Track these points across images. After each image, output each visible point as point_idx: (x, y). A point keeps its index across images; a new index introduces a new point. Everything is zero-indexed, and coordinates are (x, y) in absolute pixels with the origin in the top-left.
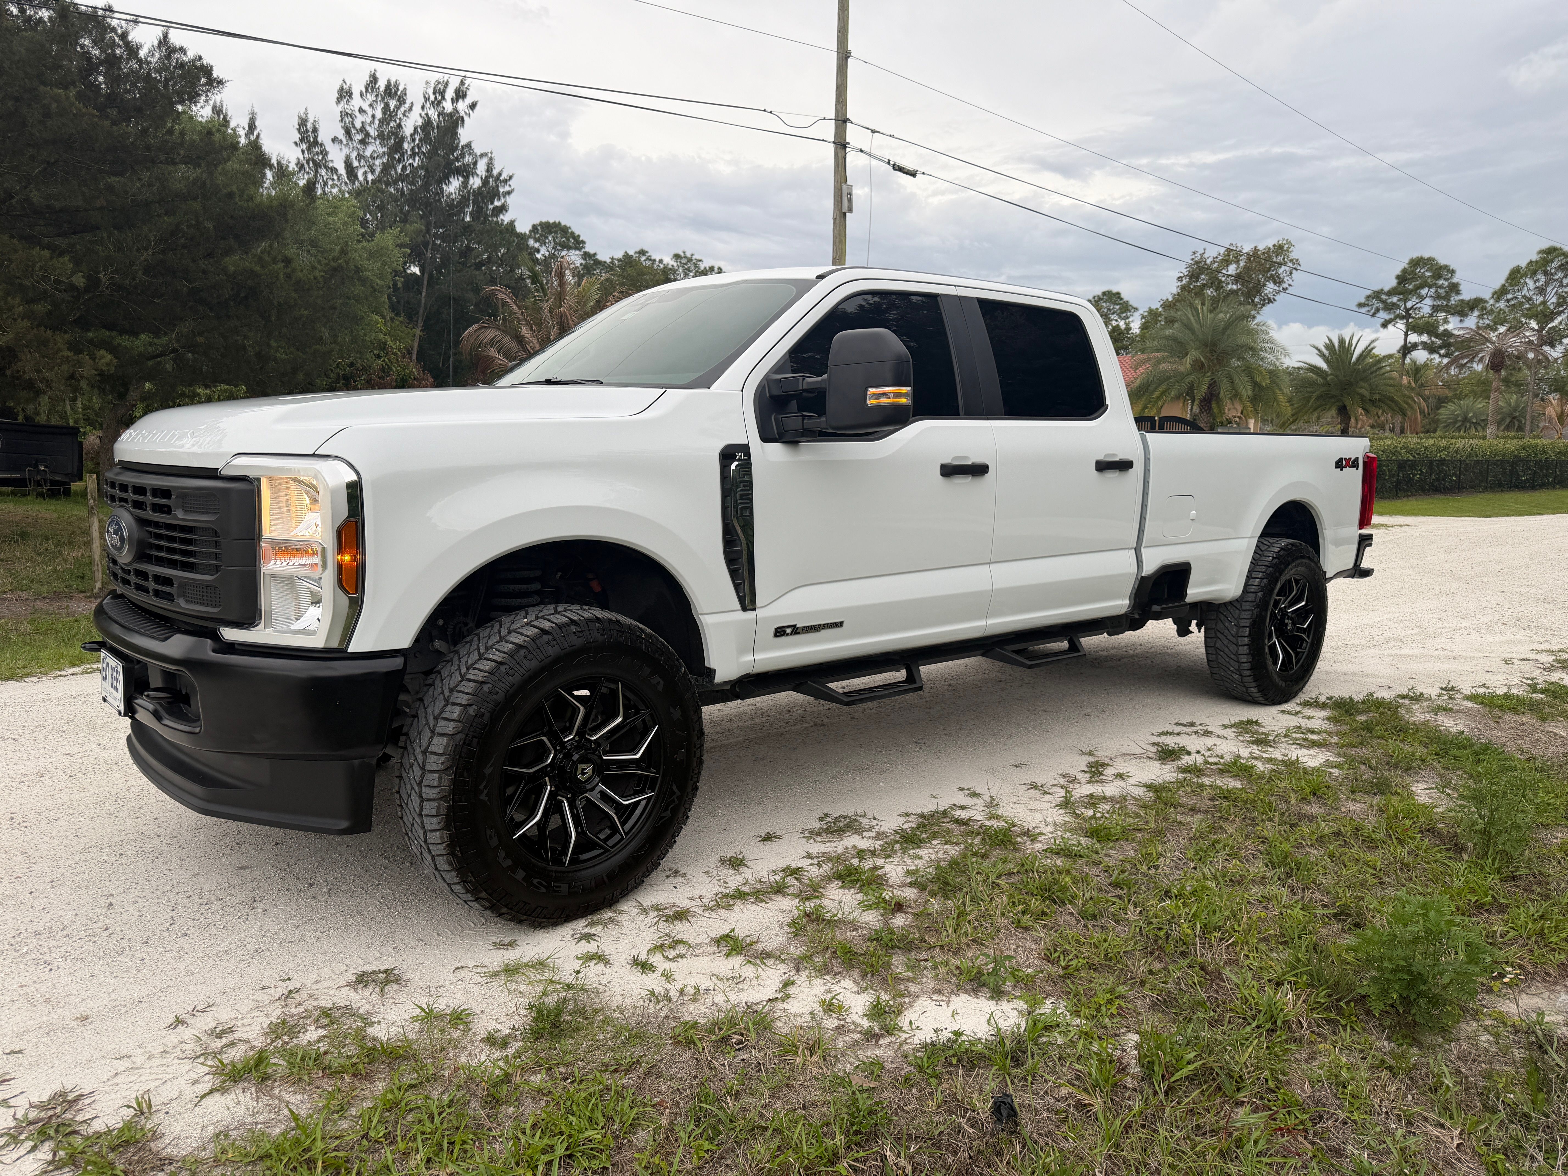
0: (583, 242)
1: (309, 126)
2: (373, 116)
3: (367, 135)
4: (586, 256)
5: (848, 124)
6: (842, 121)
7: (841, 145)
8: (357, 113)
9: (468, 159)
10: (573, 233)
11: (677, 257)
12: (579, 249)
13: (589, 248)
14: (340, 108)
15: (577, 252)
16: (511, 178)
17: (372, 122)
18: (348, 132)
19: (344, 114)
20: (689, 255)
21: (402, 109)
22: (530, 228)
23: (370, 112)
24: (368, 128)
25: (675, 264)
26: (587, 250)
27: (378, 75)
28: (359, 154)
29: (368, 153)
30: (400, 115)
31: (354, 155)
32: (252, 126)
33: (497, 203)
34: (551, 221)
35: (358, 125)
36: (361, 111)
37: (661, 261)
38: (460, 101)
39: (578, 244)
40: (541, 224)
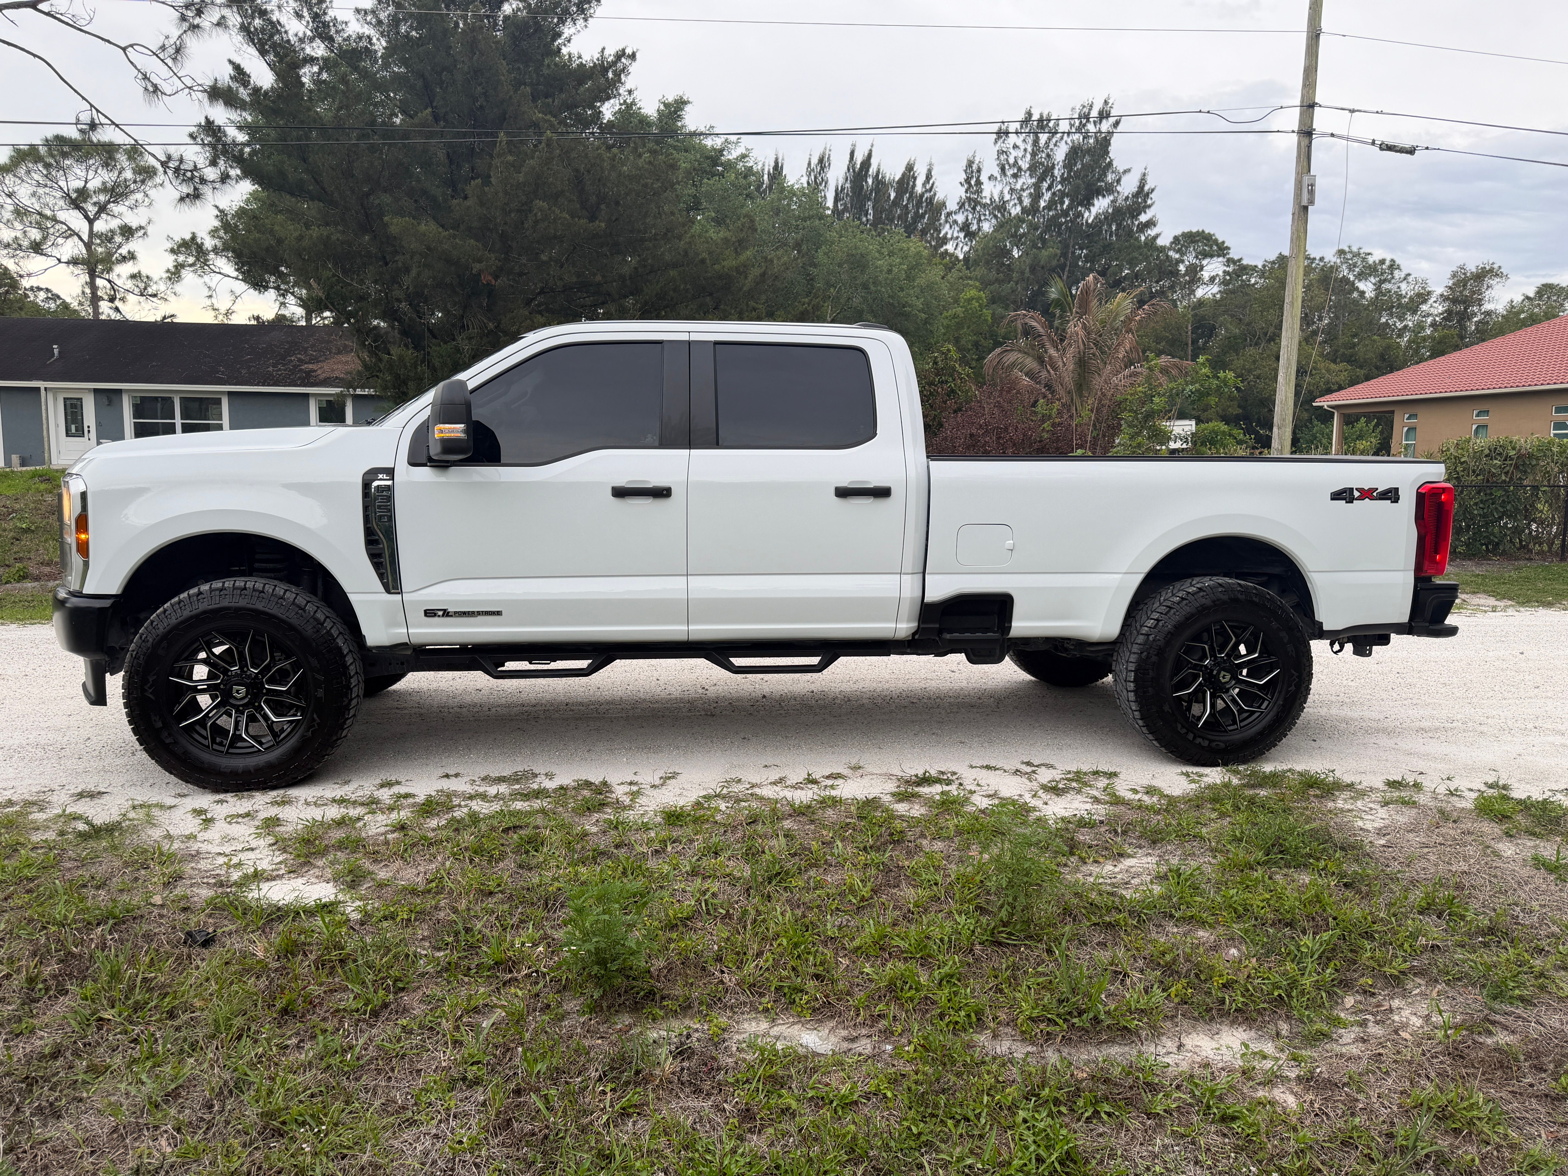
0: (1228, 248)
1: (975, 167)
2: (1025, 150)
3: (1020, 169)
4: (1230, 261)
5: (1317, 109)
6: (1309, 106)
7: (1306, 133)
8: (1011, 150)
9: (1110, 177)
10: (1216, 240)
11: (1341, 252)
12: (1224, 256)
13: (1234, 254)
14: (997, 147)
15: (1221, 259)
16: (1153, 190)
17: (1024, 156)
18: (1003, 169)
19: (1001, 152)
20: (1355, 249)
21: (1054, 140)
22: (1171, 239)
23: (1022, 147)
24: (1020, 163)
25: (1338, 261)
26: (1231, 256)
27: (1033, 111)
28: (1011, 189)
29: (1018, 187)
30: (1051, 146)
31: (1006, 191)
32: (929, 177)
33: (1143, 218)
34: (1194, 230)
35: (1011, 161)
36: (1015, 147)
37: (1322, 259)
38: (1104, 121)
39: (1221, 250)
40: (1184, 235)
